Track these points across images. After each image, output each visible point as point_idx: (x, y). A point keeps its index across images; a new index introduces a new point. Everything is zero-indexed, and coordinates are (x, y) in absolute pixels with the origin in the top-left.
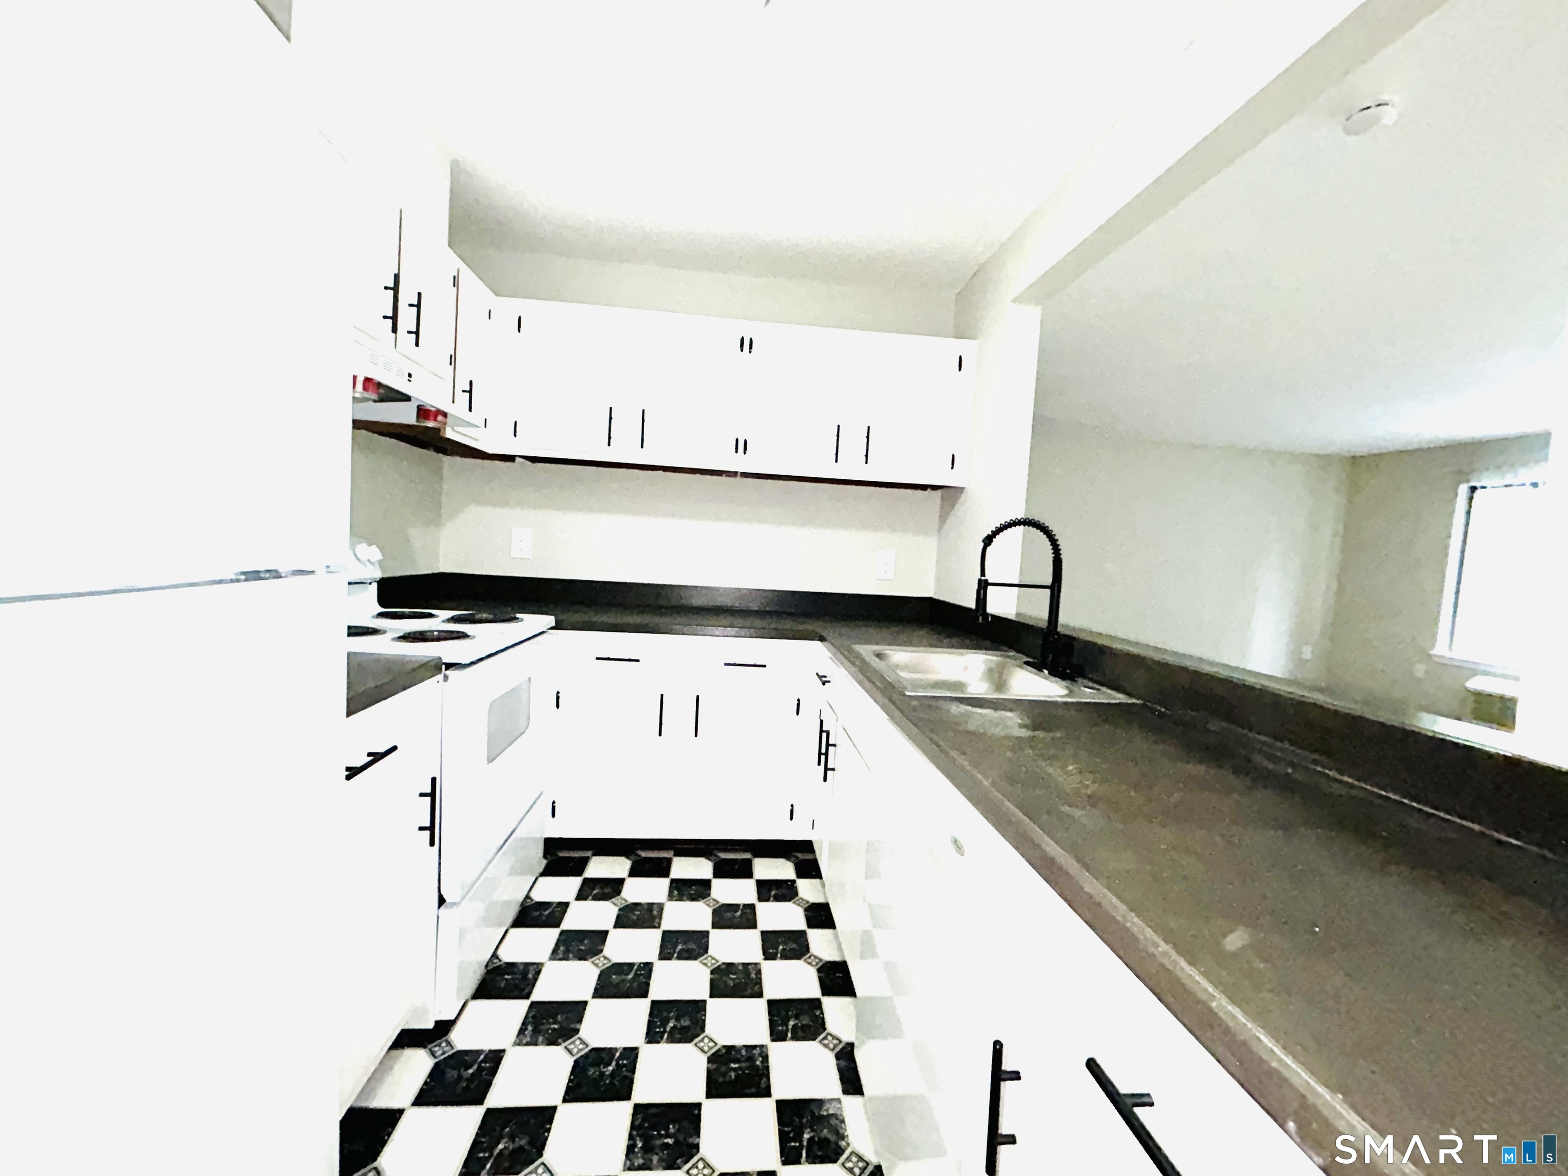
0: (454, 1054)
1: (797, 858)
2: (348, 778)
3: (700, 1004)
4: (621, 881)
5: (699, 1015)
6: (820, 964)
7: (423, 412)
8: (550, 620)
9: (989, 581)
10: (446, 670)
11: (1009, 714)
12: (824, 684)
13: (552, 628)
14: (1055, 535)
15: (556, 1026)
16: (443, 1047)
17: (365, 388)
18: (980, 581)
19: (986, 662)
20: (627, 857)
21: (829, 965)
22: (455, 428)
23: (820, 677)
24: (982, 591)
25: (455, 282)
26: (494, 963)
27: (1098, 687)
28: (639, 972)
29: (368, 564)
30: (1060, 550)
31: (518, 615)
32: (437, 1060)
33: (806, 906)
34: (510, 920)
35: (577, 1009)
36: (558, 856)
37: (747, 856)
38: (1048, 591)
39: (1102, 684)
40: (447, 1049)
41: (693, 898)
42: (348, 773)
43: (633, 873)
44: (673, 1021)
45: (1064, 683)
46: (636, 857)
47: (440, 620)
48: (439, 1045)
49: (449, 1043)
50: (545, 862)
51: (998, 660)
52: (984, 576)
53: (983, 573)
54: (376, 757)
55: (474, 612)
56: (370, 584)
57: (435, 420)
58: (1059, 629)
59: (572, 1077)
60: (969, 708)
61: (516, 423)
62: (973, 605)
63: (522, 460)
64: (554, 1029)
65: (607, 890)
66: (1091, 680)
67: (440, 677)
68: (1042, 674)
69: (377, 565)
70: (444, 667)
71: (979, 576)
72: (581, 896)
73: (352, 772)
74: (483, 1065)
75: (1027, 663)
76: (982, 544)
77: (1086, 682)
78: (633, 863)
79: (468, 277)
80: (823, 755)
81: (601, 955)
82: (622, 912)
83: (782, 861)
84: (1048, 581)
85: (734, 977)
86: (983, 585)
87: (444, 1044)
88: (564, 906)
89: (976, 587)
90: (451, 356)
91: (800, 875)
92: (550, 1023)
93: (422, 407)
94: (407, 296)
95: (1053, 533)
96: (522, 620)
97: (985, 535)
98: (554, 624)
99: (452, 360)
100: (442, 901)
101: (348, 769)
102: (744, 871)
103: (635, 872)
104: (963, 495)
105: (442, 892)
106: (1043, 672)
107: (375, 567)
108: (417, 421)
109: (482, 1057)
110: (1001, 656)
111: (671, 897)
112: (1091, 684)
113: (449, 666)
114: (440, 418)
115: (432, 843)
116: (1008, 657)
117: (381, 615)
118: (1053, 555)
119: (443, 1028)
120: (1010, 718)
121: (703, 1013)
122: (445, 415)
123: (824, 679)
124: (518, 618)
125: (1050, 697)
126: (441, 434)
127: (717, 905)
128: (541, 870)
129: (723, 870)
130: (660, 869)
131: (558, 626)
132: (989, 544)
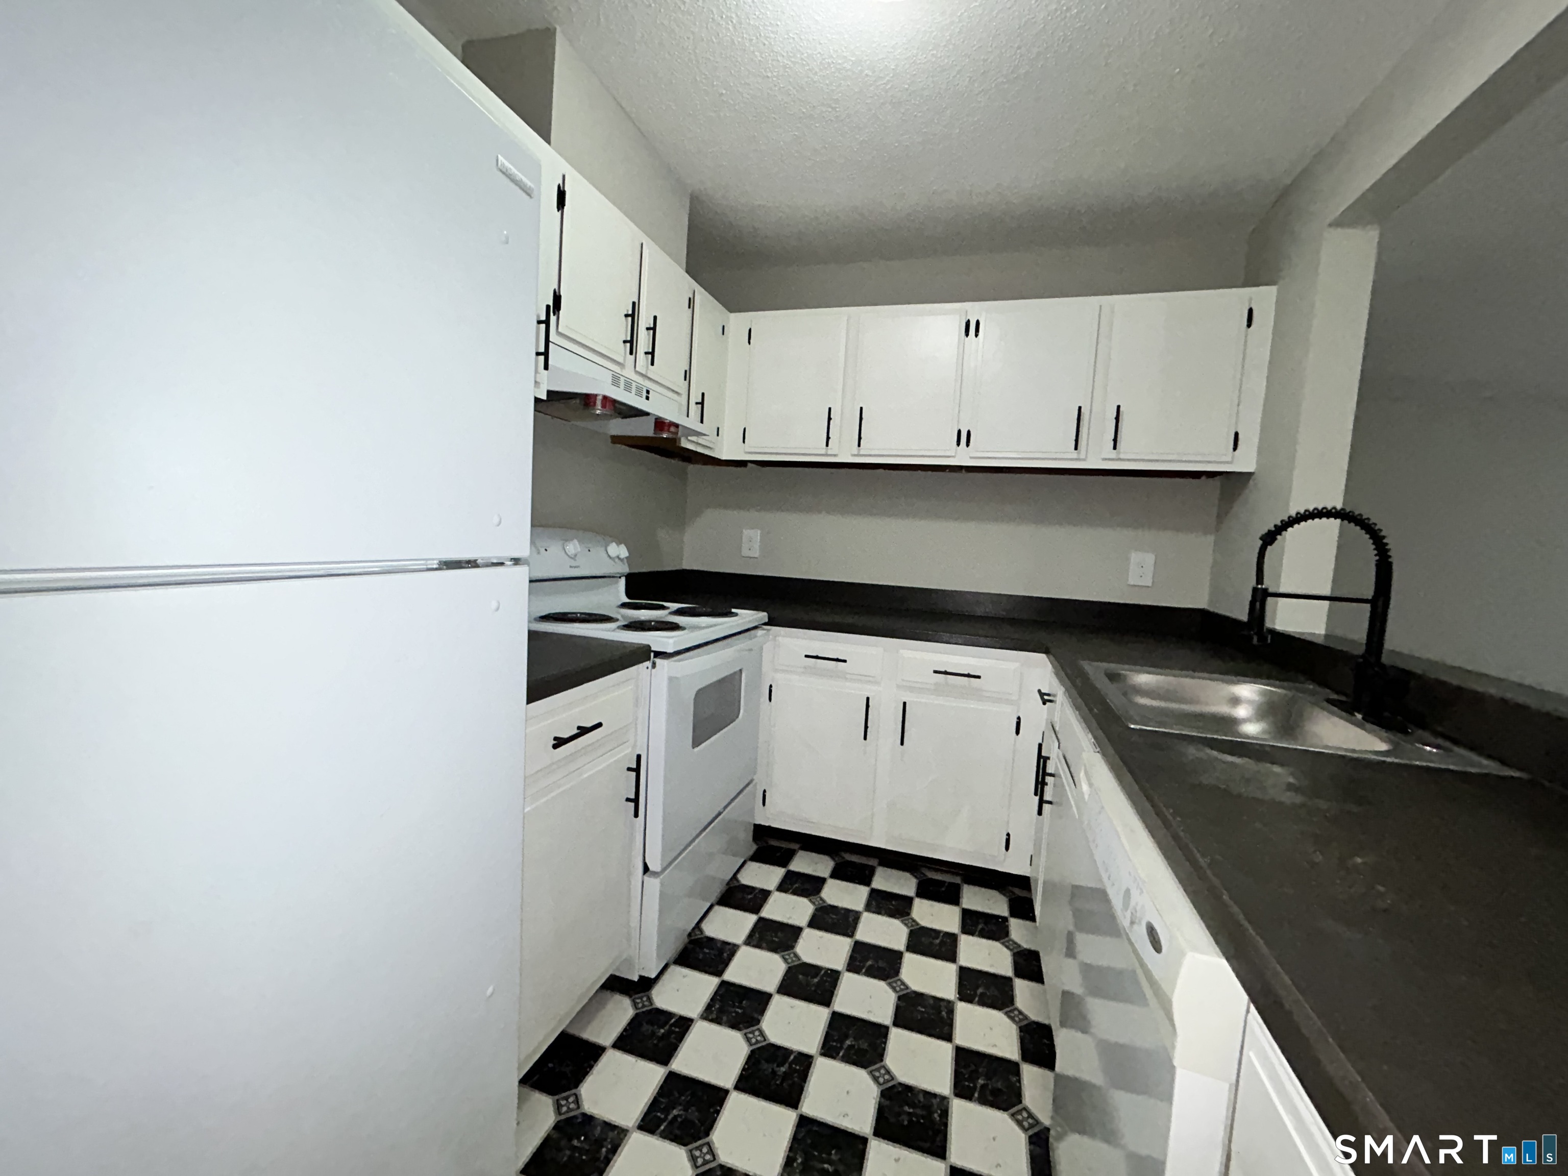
0: (651, 1010)
1: (1013, 893)
2: (555, 747)
3: (883, 1030)
4: (823, 881)
5: (878, 1041)
6: (1025, 1022)
7: (660, 424)
8: (763, 616)
9: (1271, 590)
10: (655, 657)
11: (1277, 769)
12: (1044, 703)
13: (765, 624)
14: (1380, 530)
15: (740, 1011)
16: (644, 1001)
17: (604, 406)
18: (1255, 590)
19: (1264, 693)
20: (833, 859)
21: (1035, 1026)
22: (689, 438)
23: (1042, 694)
24: (1258, 604)
25: (691, 303)
26: (696, 935)
27: (1448, 744)
28: (825, 978)
29: (617, 560)
30: (1388, 550)
31: (733, 610)
32: (638, 1011)
33: (1015, 951)
34: (714, 897)
35: (761, 999)
36: (767, 843)
37: (957, 880)
38: (1368, 607)
39: (1456, 742)
40: (646, 1003)
41: (892, 915)
42: (555, 742)
43: (835, 875)
44: (851, 1039)
45: (1390, 735)
46: (840, 858)
47: (667, 611)
48: (641, 998)
49: (650, 999)
50: (755, 847)
51: (1286, 695)
52: (1262, 584)
53: (1260, 577)
54: (583, 731)
55: (697, 606)
56: (620, 577)
57: (669, 431)
58: (1385, 659)
59: (746, 1067)
60: (1215, 753)
61: (745, 430)
62: (1244, 617)
63: (753, 465)
64: (737, 1013)
65: (807, 886)
66: (1437, 734)
67: (648, 664)
68: (1353, 718)
69: (625, 560)
70: (652, 654)
71: (1253, 582)
72: (782, 888)
73: (559, 742)
74: (673, 1028)
75: (1329, 701)
76: (1260, 542)
77: (1426, 735)
78: (837, 865)
79: (702, 296)
80: (1040, 786)
81: (792, 951)
82: (819, 913)
83: (994, 893)
84: (1368, 592)
85: (923, 1010)
86: (1260, 597)
87: (645, 999)
88: (765, 895)
89: (1249, 597)
90: (686, 371)
91: (1014, 914)
92: (734, 1006)
93: (658, 420)
94: (644, 321)
95: (1377, 528)
96: (736, 615)
97: (1264, 531)
98: (766, 620)
99: (687, 375)
100: (646, 869)
101: (555, 739)
102: (951, 896)
103: (837, 874)
104: (1251, 482)
105: (647, 861)
106: (1355, 716)
107: (624, 564)
108: (655, 434)
109: (673, 1020)
110: (1289, 689)
111: (868, 908)
112: (1432, 739)
113: (658, 654)
114: (672, 429)
115: (636, 815)
116: (1304, 691)
117: (624, 605)
118: (1377, 558)
119: (646, 984)
120: (1277, 775)
121: (884, 1040)
122: (677, 426)
123: (1046, 697)
124: (733, 613)
125: (1354, 751)
126: (677, 444)
127: (916, 927)
128: (751, 853)
129: (928, 891)
130: (862, 876)
131: (771, 622)
132: (1271, 543)
